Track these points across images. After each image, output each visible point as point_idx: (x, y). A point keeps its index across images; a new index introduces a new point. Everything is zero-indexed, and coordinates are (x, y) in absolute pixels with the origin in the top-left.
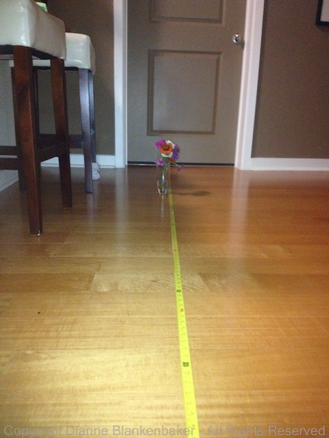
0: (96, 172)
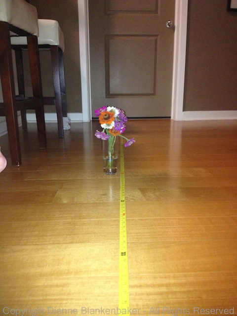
0: (67, 124)
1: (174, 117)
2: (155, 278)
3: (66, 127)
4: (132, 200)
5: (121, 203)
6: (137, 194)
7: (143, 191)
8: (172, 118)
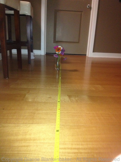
0: (33, 56)
1: (88, 55)
2: (72, 144)
3: (32, 57)
4: (64, 102)
5: (58, 103)
6: (67, 98)
7: (70, 96)
8: (87, 55)
